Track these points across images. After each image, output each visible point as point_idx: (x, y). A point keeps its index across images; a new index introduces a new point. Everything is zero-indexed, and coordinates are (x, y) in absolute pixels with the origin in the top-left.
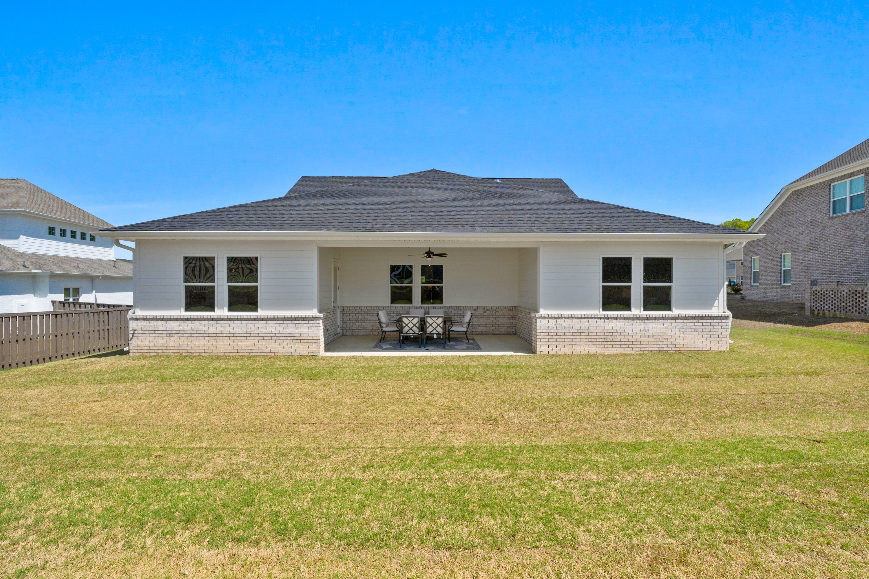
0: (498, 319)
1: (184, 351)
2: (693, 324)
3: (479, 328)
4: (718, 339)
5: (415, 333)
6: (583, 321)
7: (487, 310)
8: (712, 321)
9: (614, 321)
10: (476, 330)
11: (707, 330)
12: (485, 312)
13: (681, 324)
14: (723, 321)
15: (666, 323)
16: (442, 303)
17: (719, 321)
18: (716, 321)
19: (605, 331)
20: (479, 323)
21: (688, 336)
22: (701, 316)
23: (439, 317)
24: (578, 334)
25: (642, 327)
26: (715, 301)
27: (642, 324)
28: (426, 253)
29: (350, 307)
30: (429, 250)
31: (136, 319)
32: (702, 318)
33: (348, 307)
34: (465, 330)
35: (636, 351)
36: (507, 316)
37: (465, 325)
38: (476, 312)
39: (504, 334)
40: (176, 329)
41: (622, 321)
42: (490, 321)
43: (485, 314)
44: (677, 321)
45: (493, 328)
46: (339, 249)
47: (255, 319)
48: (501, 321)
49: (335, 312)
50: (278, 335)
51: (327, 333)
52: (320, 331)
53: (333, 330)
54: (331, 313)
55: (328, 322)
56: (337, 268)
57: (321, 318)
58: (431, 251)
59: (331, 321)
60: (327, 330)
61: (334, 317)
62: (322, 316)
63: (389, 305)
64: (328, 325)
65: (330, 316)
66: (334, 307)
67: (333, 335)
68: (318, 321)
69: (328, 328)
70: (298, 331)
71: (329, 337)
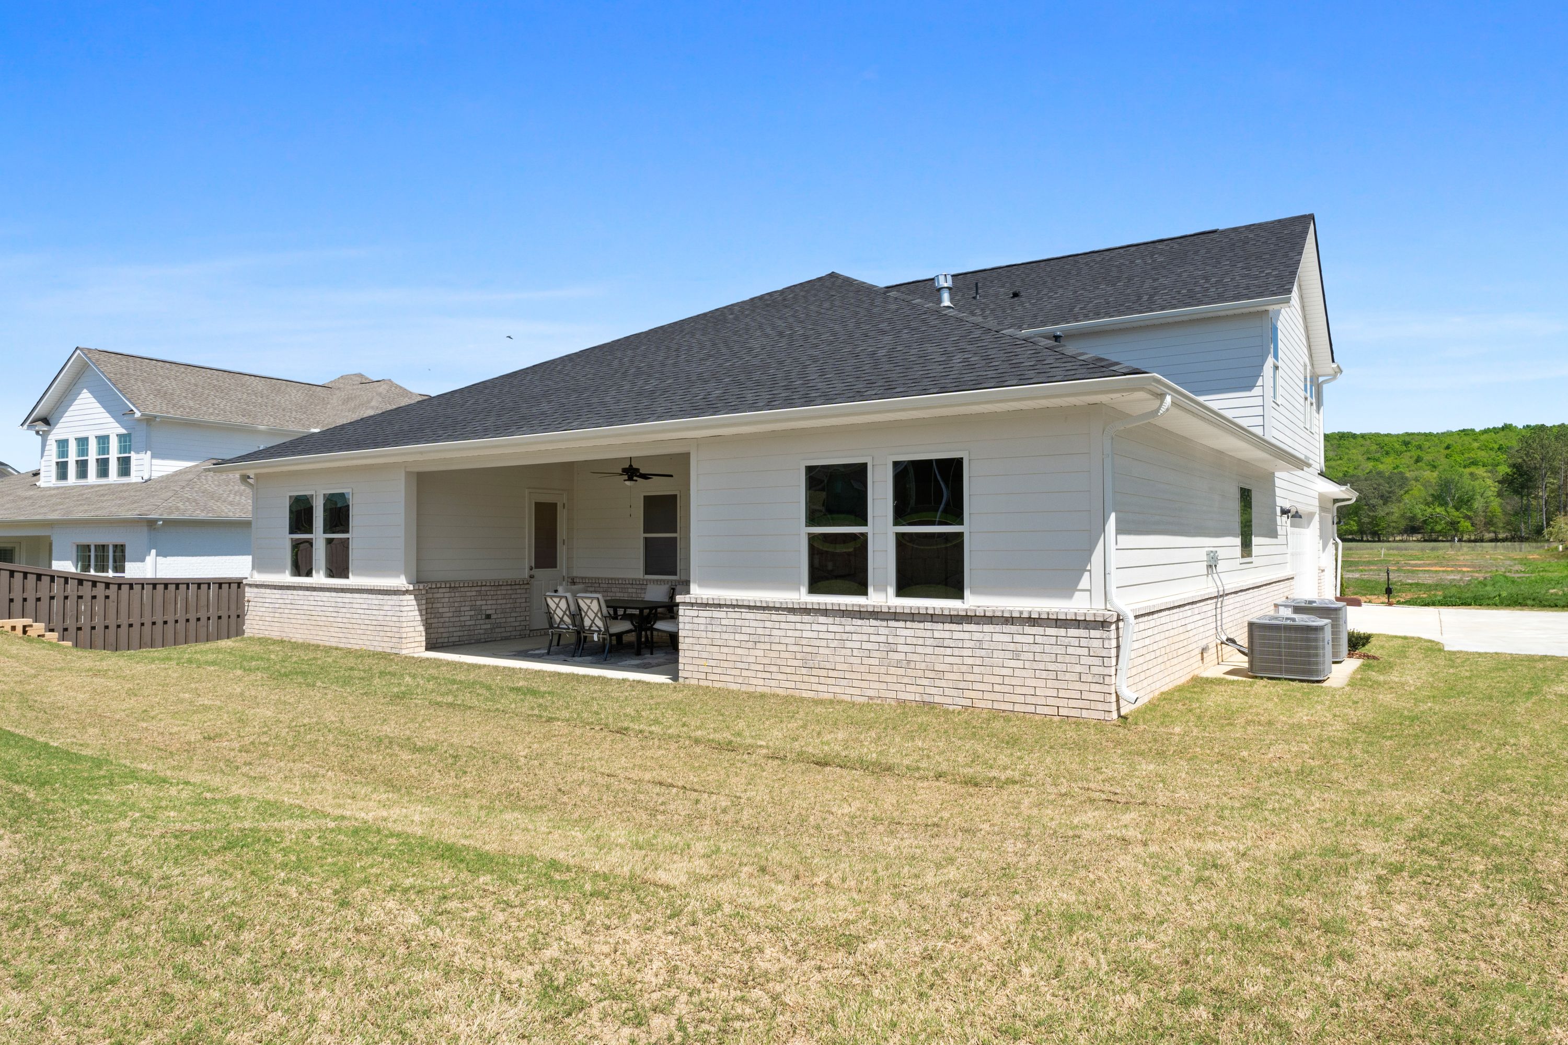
2: (1008, 638)
4: (1078, 686)
6: (760, 615)
8: (1062, 632)
9: (822, 619)
11: (1046, 658)
13: (977, 636)
14: (1094, 633)
15: (941, 631)
17: (1082, 632)
18: (1073, 632)
19: (804, 642)
21: (997, 671)
22: (1025, 615)
23: (593, 599)
24: (750, 645)
25: (882, 639)
26: (1082, 575)
27: (882, 631)
28: (625, 470)
29: (582, 578)
30: (631, 466)
31: (250, 586)
32: (1033, 621)
33: (579, 578)
35: (871, 698)
40: (279, 601)
41: (838, 620)
44: (967, 627)
46: (571, 464)
47: (343, 590)
49: (526, 586)
50: (363, 617)
51: (482, 622)
52: (405, 614)
53: (519, 619)
54: (509, 587)
55: (489, 602)
56: (556, 504)
57: (407, 592)
58: (634, 466)
59: (504, 601)
60: (484, 617)
61: (526, 596)
62: (411, 588)
63: (642, 577)
64: (489, 607)
65: (499, 592)
66: (532, 577)
67: (518, 628)
68: (402, 597)
69: (488, 612)
70: (382, 613)
71: (497, 630)
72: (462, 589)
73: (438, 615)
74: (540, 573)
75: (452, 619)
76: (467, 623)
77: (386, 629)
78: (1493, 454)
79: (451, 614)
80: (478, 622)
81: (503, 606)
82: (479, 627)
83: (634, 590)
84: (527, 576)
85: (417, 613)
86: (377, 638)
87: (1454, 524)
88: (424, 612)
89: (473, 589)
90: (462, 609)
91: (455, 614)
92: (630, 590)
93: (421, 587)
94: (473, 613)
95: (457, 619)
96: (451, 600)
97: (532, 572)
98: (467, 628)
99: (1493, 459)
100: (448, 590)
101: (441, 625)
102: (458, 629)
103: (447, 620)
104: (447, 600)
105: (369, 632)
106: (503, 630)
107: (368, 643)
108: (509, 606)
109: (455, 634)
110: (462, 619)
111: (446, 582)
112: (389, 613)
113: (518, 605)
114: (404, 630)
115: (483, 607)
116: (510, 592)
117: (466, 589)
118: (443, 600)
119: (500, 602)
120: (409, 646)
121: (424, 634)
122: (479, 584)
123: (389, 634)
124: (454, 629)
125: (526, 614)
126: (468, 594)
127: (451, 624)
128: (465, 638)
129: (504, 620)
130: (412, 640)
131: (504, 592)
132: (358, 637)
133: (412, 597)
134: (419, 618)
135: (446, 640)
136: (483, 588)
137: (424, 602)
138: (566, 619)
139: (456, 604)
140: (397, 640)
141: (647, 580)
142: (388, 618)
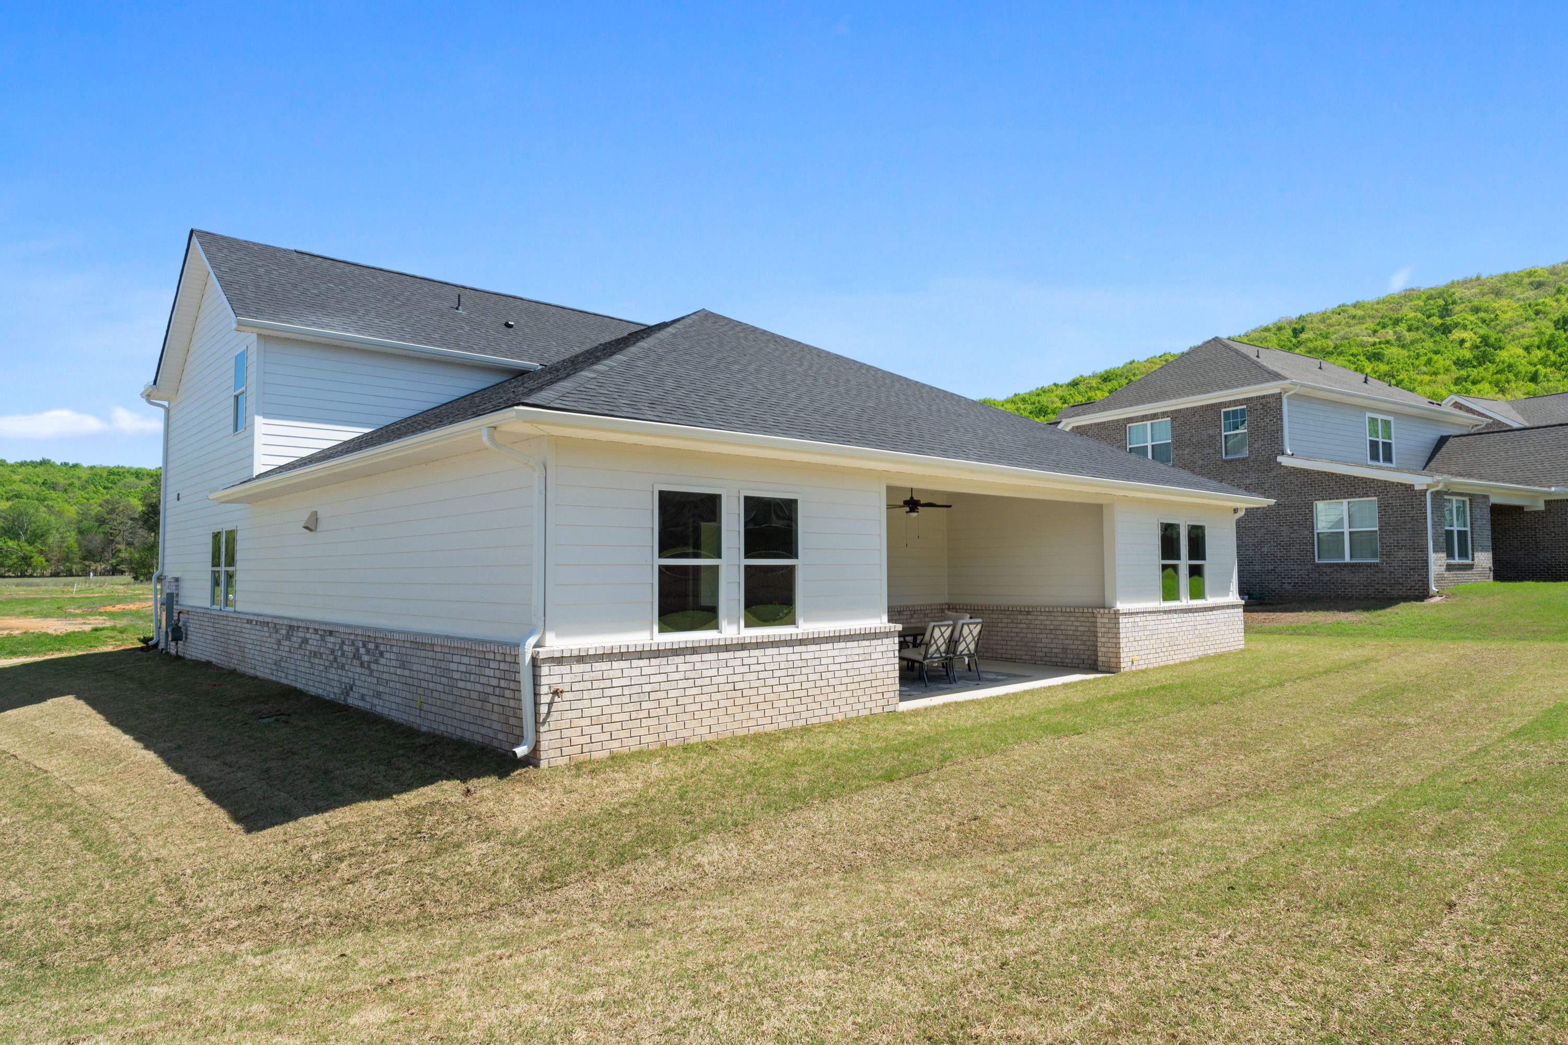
1: (668, 736)
2: (1223, 616)
5: (941, 657)
8: (1233, 611)
11: (1231, 623)
24: (1150, 637)
25: (1193, 623)
28: (906, 503)
30: (912, 498)
31: (559, 660)
32: (1228, 607)
40: (654, 679)
58: (915, 498)
78: (38, 488)
87: (26, 559)
99: (38, 493)
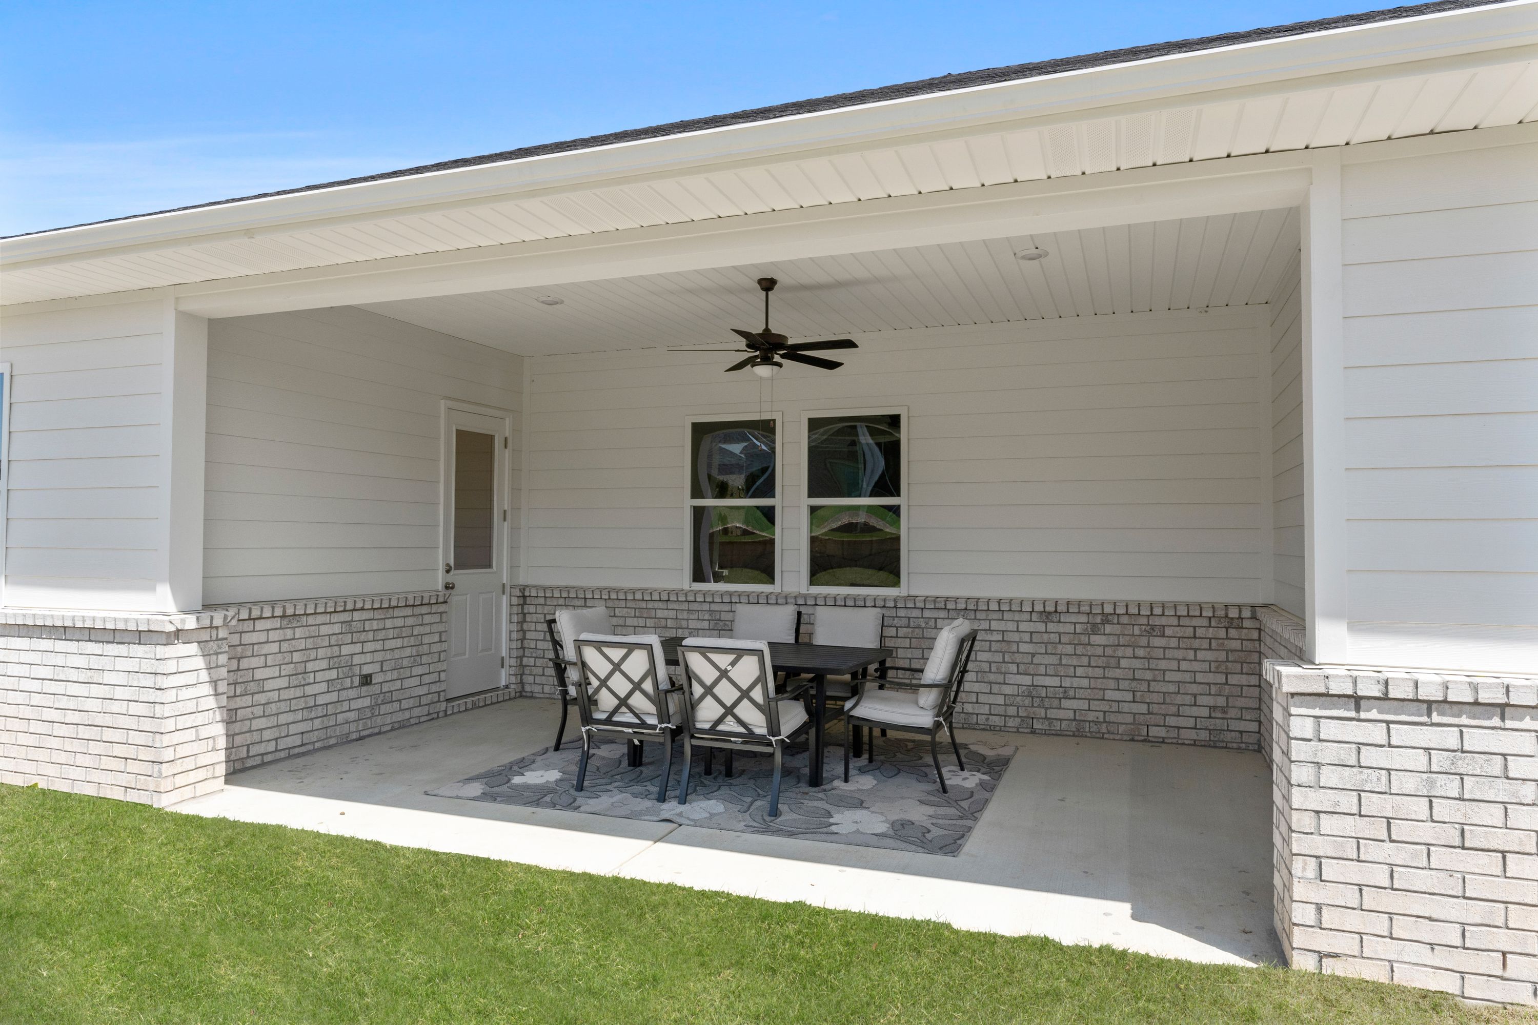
0: (1163, 665)
3: (1066, 703)
5: (644, 724)
7: (1106, 619)
10: (1052, 714)
12: (1094, 629)
16: (896, 583)
20: (1067, 683)
23: (740, 653)
29: (545, 588)
30: (767, 330)
33: (537, 588)
34: (925, 719)
36: (1209, 655)
37: (929, 698)
38: (1051, 627)
39: (1195, 744)
42: (1118, 673)
43: (1096, 639)
45: (1136, 708)
48: (1178, 677)
49: (442, 608)
50: (36, 699)
51: (352, 693)
52: (170, 696)
53: (426, 679)
54: (409, 611)
55: (369, 647)
56: (492, 437)
57: (178, 635)
58: (774, 330)
59: (399, 643)
60: (357, 681)
61: (441, 628)
62: (191, 622)
63: (686, 587)
64: (368, 659)
65: (389, 624)
66: (449, 587)
67: (424, 701)
68: (161, 651)
69: (366, 670)
70: (96, 690)
71: (385, 709)
72: (311, 620)
73: (252, 687)
74: (464, 578)
75: (285, 695)
76: (321, 700)
77: (108, 735)
79: (283, 682)
80: (344, 695)
81: (397, 654)
82: (345, 706)
83: (672, 614)
84: (440, 586)
85: (207, 689)
86: (80, 760)
88: (223, 687)
89: (336, 618)
90: (310, 666)
91: (295, 681)
92: (660, 614)
93: (218, 621)
94: (333, 674)
95: (298, 692)
96: (285, 646)
97: (451, 578)
98: (320, 712)
100: (277, 623)
101: (258, 711)
102: (299, 716)
103: (274, 696)
104: (274, 648)
105: (54, 743)
106: (396, 705)
107: (51, 770)
108: (408, 652)
109: (293, 729)
110: (309, 690)
111: (273, 604)
112: (119, 693)
113: (425, 649)
114: (166, 740)
115: (357, 660)
116: (410, 621)
117: (320, 619)
118: (266, 649)
119: (390, 644)
120: (180, 780)
121: (222, 743)
122: (350, 606)
123: (119, 750)
124: (289, 717)
125: (440, 667)
126: (324, 630)
127: (284, 706)
128: (313, 737)
129: (398, 684)
130: (189, 764)
131: (399, 622)
132: (22, 752)
133: (193, 648)
134: (211, 703)
135: (271, 747)
136: (357, 616)
137: (223, 659)
138: (639, 701)
139: (297, 657)
140: (146, 768)
141: (696, 593)
142: (115, 707)
